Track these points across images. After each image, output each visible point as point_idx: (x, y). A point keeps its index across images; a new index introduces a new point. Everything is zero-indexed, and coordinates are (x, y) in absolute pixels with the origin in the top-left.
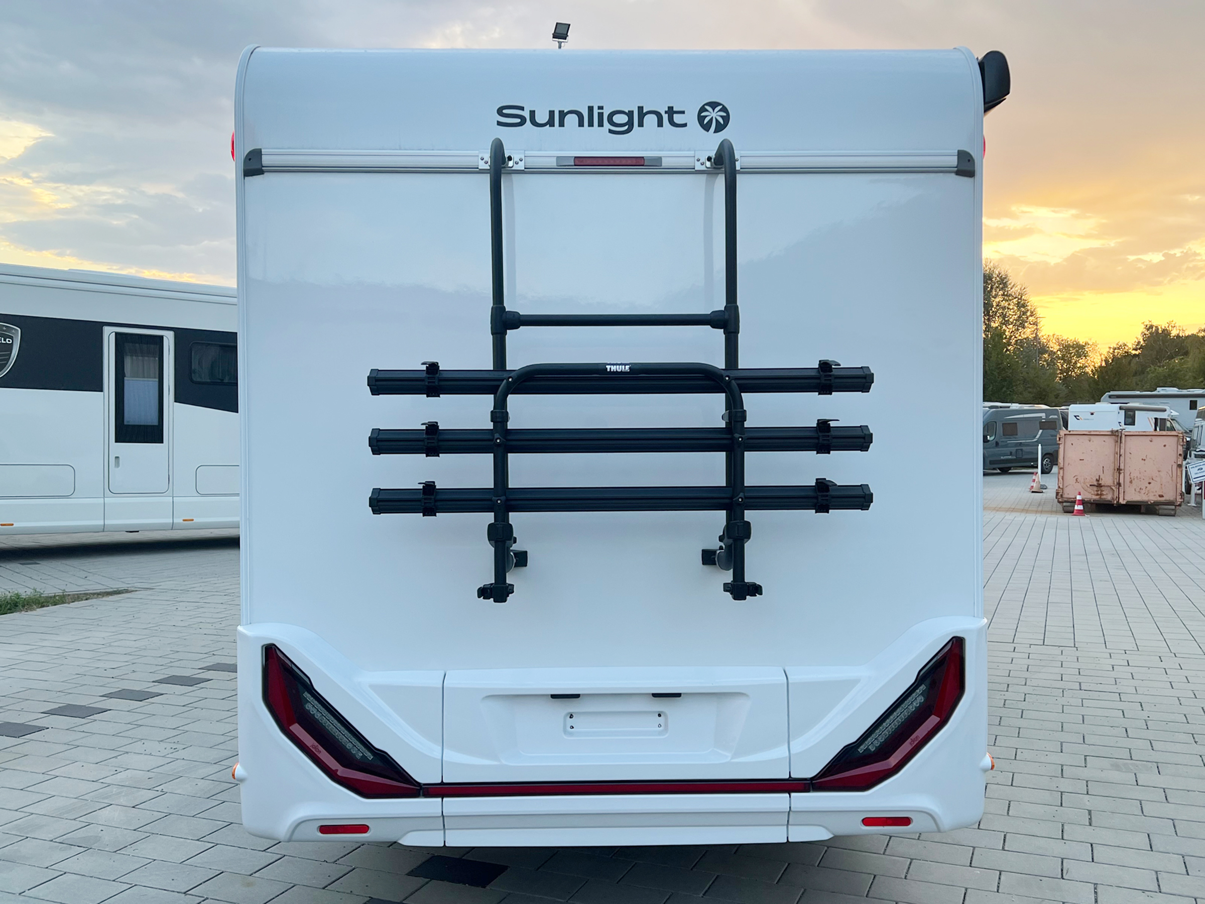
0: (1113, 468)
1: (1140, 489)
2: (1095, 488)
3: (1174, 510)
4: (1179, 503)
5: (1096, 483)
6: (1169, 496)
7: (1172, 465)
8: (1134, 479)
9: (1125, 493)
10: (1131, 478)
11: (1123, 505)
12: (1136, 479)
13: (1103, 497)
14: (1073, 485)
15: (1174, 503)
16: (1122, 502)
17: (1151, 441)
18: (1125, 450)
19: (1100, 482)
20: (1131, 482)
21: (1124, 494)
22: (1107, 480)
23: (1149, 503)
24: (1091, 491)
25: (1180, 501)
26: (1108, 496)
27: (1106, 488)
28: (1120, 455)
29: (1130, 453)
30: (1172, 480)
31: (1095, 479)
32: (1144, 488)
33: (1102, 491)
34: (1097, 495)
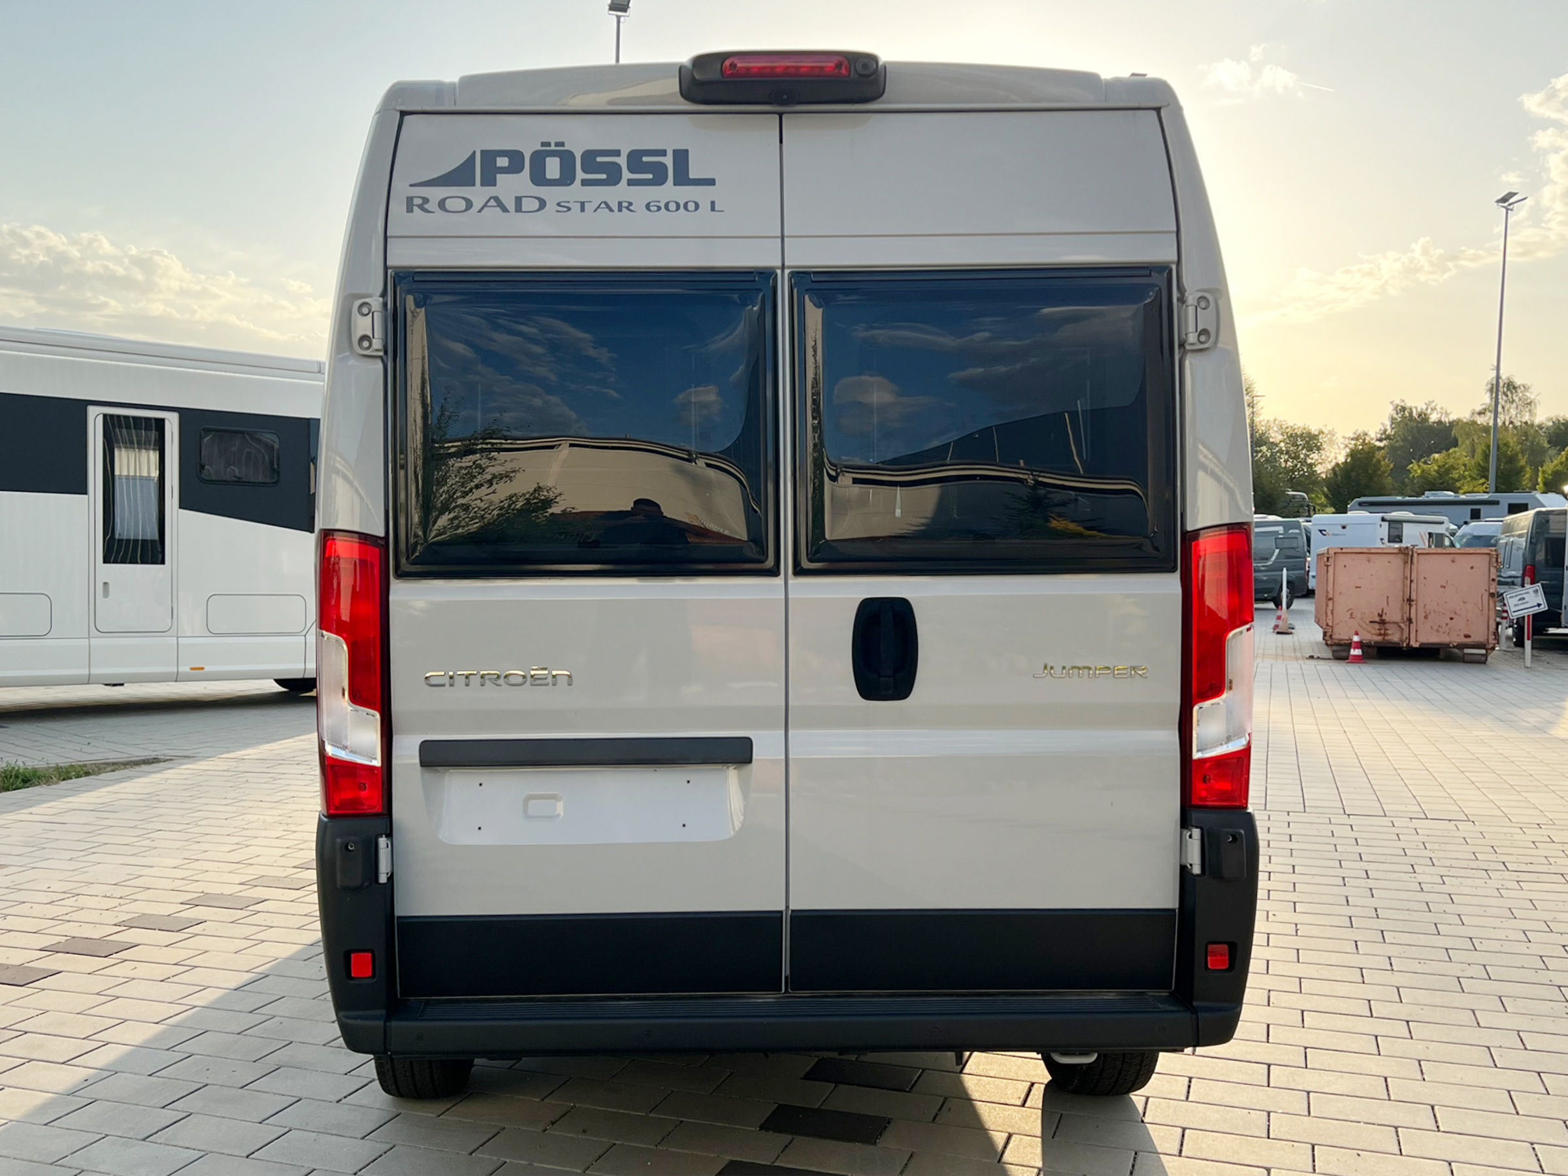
0: (1401, 599)
1: (1439, 626)
2: (1377, 626)
3: (1486, 656)
4: (1491, 645)
5: (1377, 619)
6: (1478, 636)
7: (1482, 595)
8: (1430, 613)
9: (1418, 632)
10: (1425, 612)
11: (1416, 648)
12: (1432, 614)
13: (1386, 638)
14: (1345, 622)
15: (1485, 645)
16: (1416, 645)
17: (1453, 562)
18: (1417, 574)
19: (1384, 617)
20: (1426, 617)
21: (1416, 634)
22: (1394, 614)
23: (1451, 645)
24: (1370, 629)
25: (1493, 642)
26: (1394, 637)
27: (1392, 625)
28: (1411, 581)
29: (1425, 578)
30: (1482, 615)
31: (1377, 615)
32: (1444, 626)
33: (1386, 629)
34: (1380, 634)
